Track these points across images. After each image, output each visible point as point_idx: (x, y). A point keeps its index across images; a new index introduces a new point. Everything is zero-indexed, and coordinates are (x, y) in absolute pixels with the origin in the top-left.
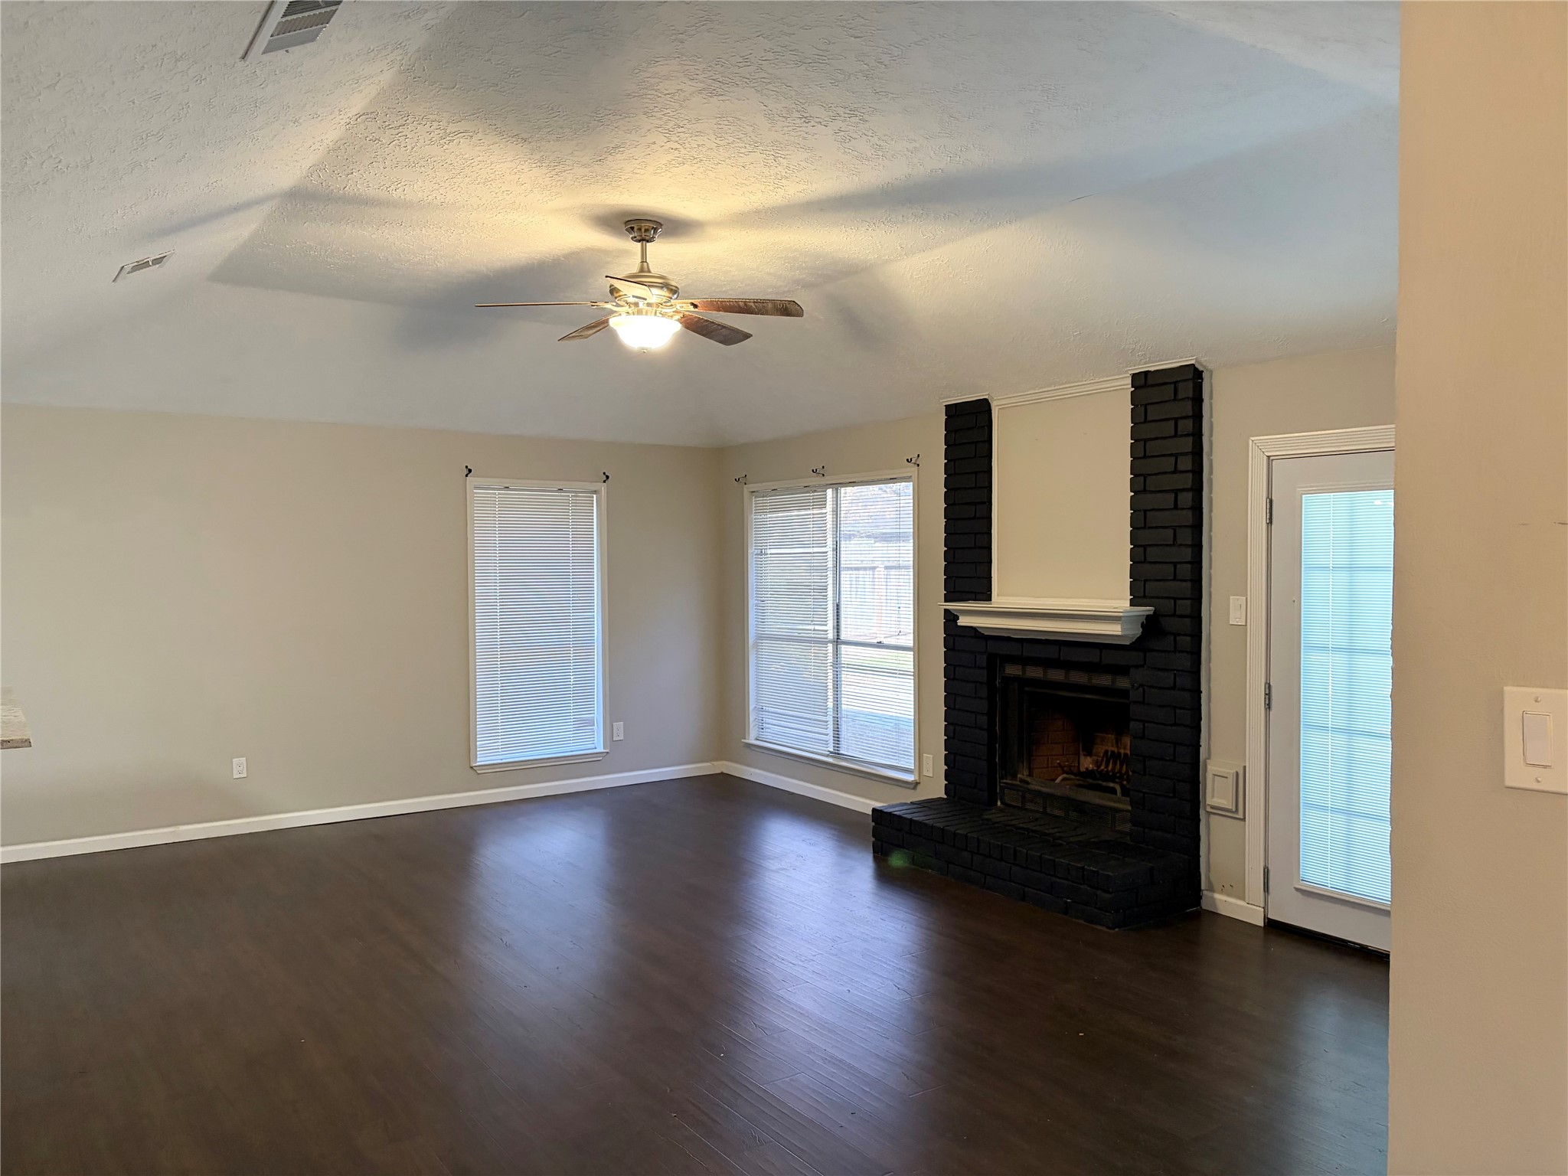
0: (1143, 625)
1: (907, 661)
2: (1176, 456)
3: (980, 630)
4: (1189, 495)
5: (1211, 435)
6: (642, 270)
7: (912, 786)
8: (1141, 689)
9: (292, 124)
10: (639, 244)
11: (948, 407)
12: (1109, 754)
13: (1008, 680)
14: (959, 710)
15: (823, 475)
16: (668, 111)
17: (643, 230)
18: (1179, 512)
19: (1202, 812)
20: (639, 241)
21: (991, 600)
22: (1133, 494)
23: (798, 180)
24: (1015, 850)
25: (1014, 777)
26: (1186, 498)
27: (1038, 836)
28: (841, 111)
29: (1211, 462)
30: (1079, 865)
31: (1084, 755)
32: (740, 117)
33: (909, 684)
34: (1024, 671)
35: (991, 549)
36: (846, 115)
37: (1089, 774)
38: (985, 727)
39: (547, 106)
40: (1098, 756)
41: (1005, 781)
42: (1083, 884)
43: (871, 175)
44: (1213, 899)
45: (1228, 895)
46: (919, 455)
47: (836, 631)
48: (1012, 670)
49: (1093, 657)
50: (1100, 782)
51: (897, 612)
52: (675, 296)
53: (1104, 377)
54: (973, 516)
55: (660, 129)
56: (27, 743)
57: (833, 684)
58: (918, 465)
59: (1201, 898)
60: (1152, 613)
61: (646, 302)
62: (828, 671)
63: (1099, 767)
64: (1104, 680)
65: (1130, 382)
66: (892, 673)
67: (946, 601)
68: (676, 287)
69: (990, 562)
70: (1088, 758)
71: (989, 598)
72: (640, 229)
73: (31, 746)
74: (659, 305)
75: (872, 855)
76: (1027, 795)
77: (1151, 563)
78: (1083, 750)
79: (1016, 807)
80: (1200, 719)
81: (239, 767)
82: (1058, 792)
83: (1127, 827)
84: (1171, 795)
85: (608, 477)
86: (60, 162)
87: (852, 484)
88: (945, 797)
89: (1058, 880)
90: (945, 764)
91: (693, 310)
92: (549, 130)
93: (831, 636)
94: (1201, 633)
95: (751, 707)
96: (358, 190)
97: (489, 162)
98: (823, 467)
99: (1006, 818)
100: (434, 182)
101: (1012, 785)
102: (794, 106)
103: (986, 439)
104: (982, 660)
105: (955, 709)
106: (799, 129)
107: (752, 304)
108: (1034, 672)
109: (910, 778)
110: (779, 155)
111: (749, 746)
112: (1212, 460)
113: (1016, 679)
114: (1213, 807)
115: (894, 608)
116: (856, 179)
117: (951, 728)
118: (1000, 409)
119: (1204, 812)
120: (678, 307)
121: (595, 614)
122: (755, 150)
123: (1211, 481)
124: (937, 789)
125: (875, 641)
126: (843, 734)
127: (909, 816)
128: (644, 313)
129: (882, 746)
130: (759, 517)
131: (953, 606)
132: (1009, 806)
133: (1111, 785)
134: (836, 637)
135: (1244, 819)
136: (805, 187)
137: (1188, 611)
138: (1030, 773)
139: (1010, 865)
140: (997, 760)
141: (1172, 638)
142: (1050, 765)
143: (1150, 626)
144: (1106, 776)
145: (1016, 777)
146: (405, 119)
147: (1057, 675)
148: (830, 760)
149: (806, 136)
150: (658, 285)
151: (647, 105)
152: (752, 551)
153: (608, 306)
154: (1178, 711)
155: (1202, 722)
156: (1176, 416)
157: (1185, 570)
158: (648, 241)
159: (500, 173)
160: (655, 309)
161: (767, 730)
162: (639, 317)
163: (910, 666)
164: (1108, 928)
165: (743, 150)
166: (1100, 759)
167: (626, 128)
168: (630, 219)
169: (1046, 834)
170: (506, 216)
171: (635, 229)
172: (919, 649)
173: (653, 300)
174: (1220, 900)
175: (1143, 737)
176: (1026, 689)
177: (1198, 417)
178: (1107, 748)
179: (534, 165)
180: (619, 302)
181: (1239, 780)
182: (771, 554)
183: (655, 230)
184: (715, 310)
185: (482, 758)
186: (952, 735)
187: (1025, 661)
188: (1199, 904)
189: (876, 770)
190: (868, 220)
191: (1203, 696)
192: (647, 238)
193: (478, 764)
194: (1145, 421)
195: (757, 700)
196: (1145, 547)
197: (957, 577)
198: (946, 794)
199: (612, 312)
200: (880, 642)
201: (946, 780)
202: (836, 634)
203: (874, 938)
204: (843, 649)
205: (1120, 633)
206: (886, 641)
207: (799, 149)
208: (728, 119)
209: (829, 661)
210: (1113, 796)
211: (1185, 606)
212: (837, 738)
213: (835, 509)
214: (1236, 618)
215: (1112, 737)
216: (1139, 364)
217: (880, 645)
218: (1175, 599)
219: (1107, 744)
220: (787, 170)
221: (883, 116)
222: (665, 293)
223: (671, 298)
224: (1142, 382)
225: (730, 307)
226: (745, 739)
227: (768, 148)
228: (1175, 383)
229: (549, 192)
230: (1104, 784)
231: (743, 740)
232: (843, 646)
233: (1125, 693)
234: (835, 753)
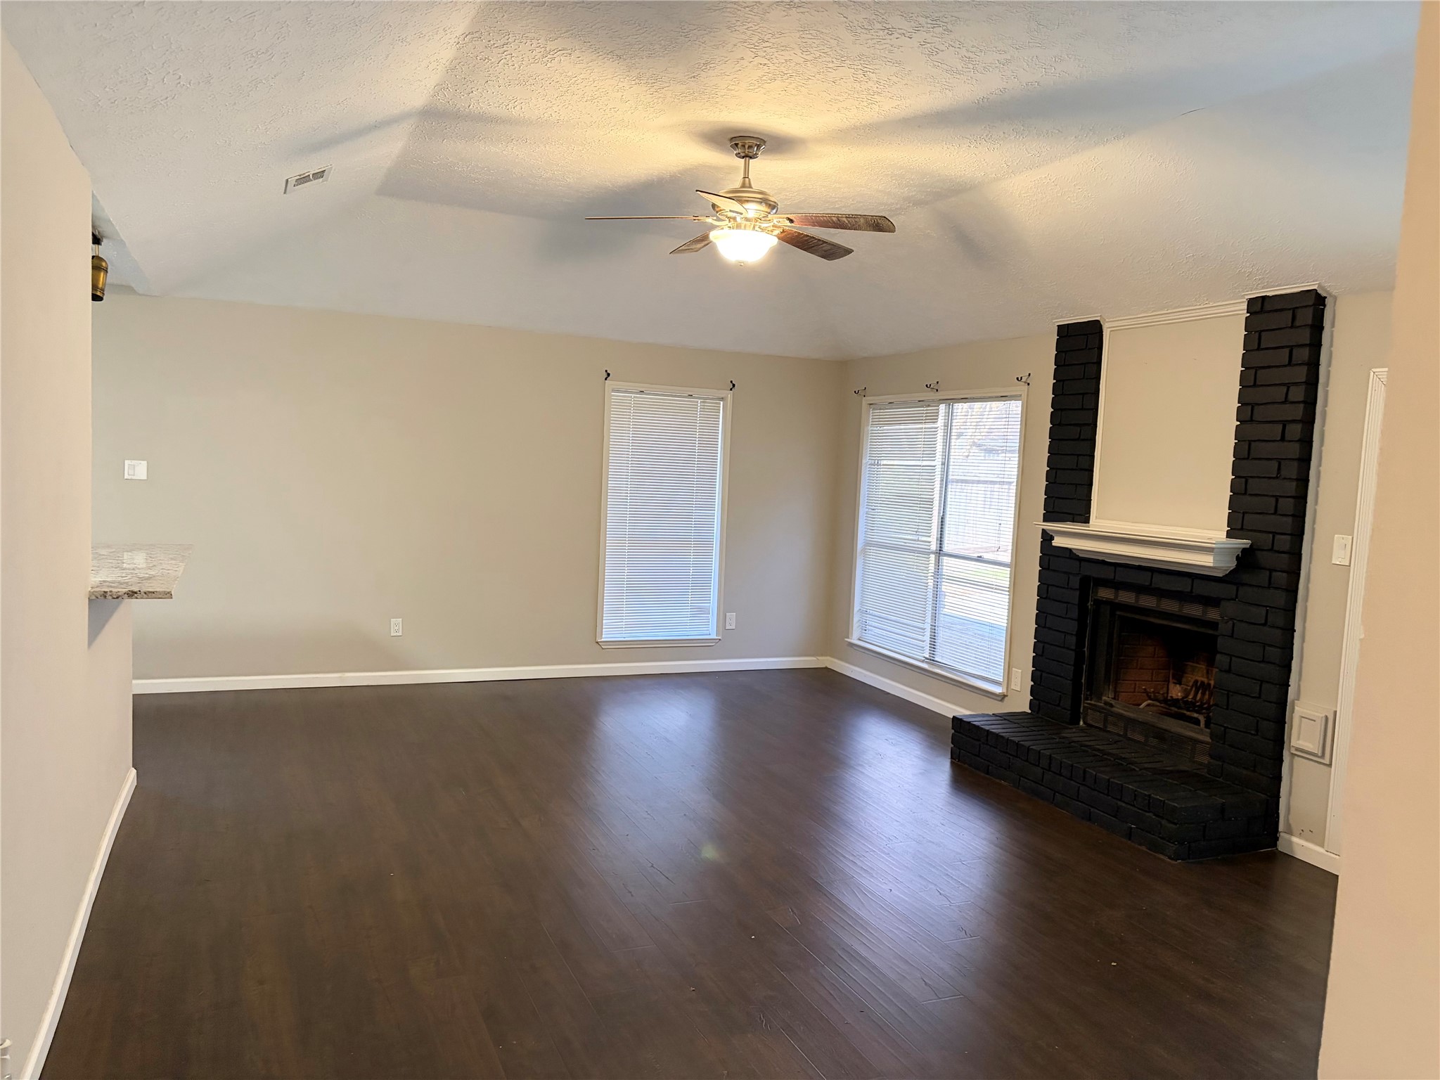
0: (1238, 558)
1: (1003, 577)
2: (1288, 386)
3: (1074, 551)
4: (1298, 427)
5: (1329, 365)
6: (743, 185)
7: (1000, 699)
8: (1231, 622)
9: (400, 44)
10: (743, 160)
11: (1061, 328)
12: (1199, 684)
13: (1099, 603)
14: (1050, 628)
15: (937, 390)
16: (750, 25)
17: (747, 146)
18: (1286, 443)
19: (1286, 754)
20: (743, 157)
21: (1089, 523)
22: (1239, 423)
23: (890, 95)
24: (1085, 772)
25: (1099, 699)
26: (1295, 430)
27: (1112, 759)
28: (922, 20)
29: (1326, 393)
30: (1146, 793)
31: (1174, 683)
32: (823, 31)
33: (1004, 600)
34: (1116, 596)
35: (1093, 471)
36: (929, 26)
37: (1175, 702)
38: (1073, 647)
39: (633, 22)
40: (1187, 685)
41: (1089, 702)
42: (1149, 812)
43: (964, 91)
44: (1291, 843)
45: (1307, 840)
46: (1029, 374)
47: (939, 542)
48: (1105, 594)
49: (1184, 586)
50: (1185, 712)
51: (998, 528)
52: (774, 211)
53: (1219, 302)
54: (1077, 437)
55: (745, 44)
56: (168, 595)
57: (933, 594)
58: (1028, 384)
59: (1277, 839)
60: (1248, 546)
61: (742, 216)
62: (929, 581)
63: (1187, 696)
64: (1195, 610)
65: (1246, 308)
66: (990, 587)
67: (1045, 520)
68: (775, 202)
69: (1091, 485)
70: (1178, 686)
71: (1087, 521)
72: (744, 146)
73: (172, 598)
74: (756, 220)
75: (950, 760)
76: (1110, 718)
77: (1251, 495)
78: (1173, 678)
79: (1096, 727)
80: (1292, 658)
81: (396, 626)
82: (1141, 718)
83: (1205, 759)
84: (1253, 732)
85: (734, 385)
86: (180, 77)
87: (965, 400)
88: (1030, 711)
89: (1124, 805)
90: (1032, 680)
91: (789, 224)
92: (640, 46)
93: (934, 547)
94: (1300, 570)
95: (856, 609)
96: (481, 108)
97: (591, 79)
98: (938, 382)
99: (1087, 739)
100: (546, 100)
101: (1095, 705)
102: (874, 17)
103: (1095, 361)
104: (1075, 582)
105: (1045, 627)
106: (885, 41)
107: (845, 219)
108: (1126, 597)
109: (998, 690)
110: (868, 70)
111: (851, 645)
112: (1327, 391)
113: (1108, 602)
114: (1297, 749)
115: (995, 525)
116: (950, 94)
117: (1041, 645)
118: (1111, 331)
119: (1288, 753)
120: (775, 221)
121: (716, 512)
122: (843, 65)
123: (1324, 414)
124: (1021, 703)
125: (976, 555)
126: (939, 641)
127: (987, 728)
128: (743, 227)
129: (975, 657)
130: (875, 428)
131: (1051, 526)
132: (1091, 726)
133: (1196, 715)
134: (939, 549)
135: (1330, 765)
136: (899, 103)
137: (1287, 547)
138: (1115, 696)
139: (1079, 785)
140: (1083, 681)
141: (1268, 573)
142: (1136, 690)
143: (1246, 560)
144: (1191, 706)
145: (1101, 699)
146: (507, 37)
147: (1148, 602)
148: (925, 666)
149: (892, 48)
150: (758, 200)
151: (728, 19)
152: (866, 461)
153: (709, 220)
154: (1267, 648)
155: (1293, 662)
156: (1291, 344)
157: (1287, 505)
158: (751, 158)
159: (604, 90)
160: (753, 223)
161: (870, 632)
162: (738, 231)
163: (1006, 583)
164: (1170, 858)
165: (831, 65)
166: (1189, 688)
167: (713, 44)
168: (736, 136)
169: (1121, 758)
170: (618, 133)
171: (739, 146)
172: (1016, 566)
173: (751, 214)
174: (1297, 844)
175: (1229, 671)
176: (1118, 613)
177: (1316, 345)
178: (1197, 678)
179: (633, 82)
180: (720, 216)
181: (1329, 725)
182: (883, 465)
183: (759, 146)
184: (810, 225)
185: (607, 635)
186: (1040, 653)
187: (1117, 586)
188: (1275, 845)
189: (965, 679)
190: (968, 136)
191: (1296, 635)
192: (750, 154)
193: (603, 640)
194: (1259, 349)
195: (862, 604)
196: (1246, 479)
197: (1056, 497)
198: (1030, 709)
199: (713, 227)
200: (980, 557)
201: (1031, 695)
202: (939, 545)
203: (930, 842)
204: (945, 561)
205: (1211, 565)
206: (986, 556)
207: (888, 63)
208: (811, 32)
209: (930, 571)
210: (1196, 727)
211: (1284, 542)
212: (933, 646)
213: (946, 424)
214: (1339, 558)
215: (1203, 667)
216: (1256, 289)
217: (979, 559)
218: (1274, 534)
219: (1197, 674)
220: (878, 85)
221: (967, 25)
222: (763, 208)
223: (769, 213)
224: (1259, 307)
225: (824, 221)
226: (848, 638)
227: (855, 63)
228: (1294, 310)
229: (652, 109)
230: (1188, 713)
231: (846, 639)
232: (945, 558)
233: (1214, 625)
234: (931, 660)
